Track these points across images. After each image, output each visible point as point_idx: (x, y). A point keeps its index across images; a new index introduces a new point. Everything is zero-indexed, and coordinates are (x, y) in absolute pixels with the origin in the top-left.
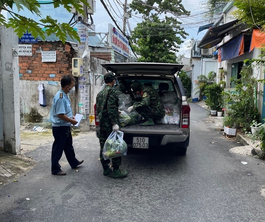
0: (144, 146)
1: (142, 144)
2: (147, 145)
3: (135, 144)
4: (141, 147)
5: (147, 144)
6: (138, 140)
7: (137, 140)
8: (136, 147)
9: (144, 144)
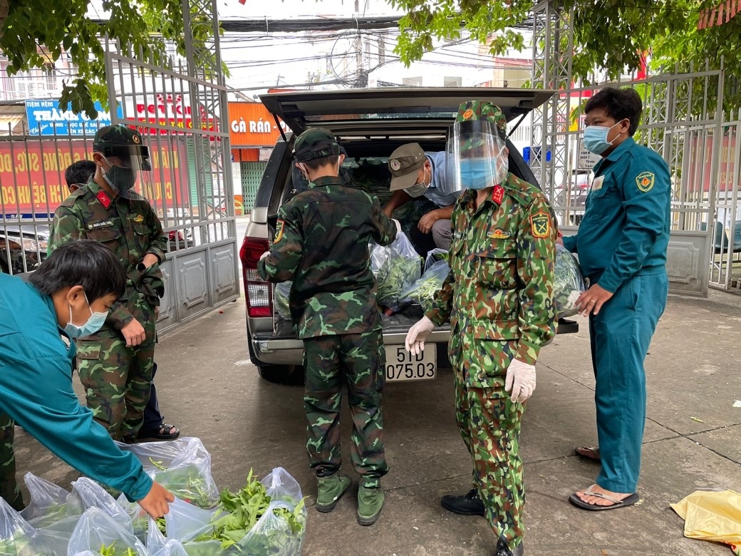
0: (421, 374)
1: (414, 368)
2: (431, 370)
3: (391, 369)
4: (412, 378)
5: (430, 367)
6: (401, 355)
7: (399, 354)
8: (395, 379)
9: (421, 367)
